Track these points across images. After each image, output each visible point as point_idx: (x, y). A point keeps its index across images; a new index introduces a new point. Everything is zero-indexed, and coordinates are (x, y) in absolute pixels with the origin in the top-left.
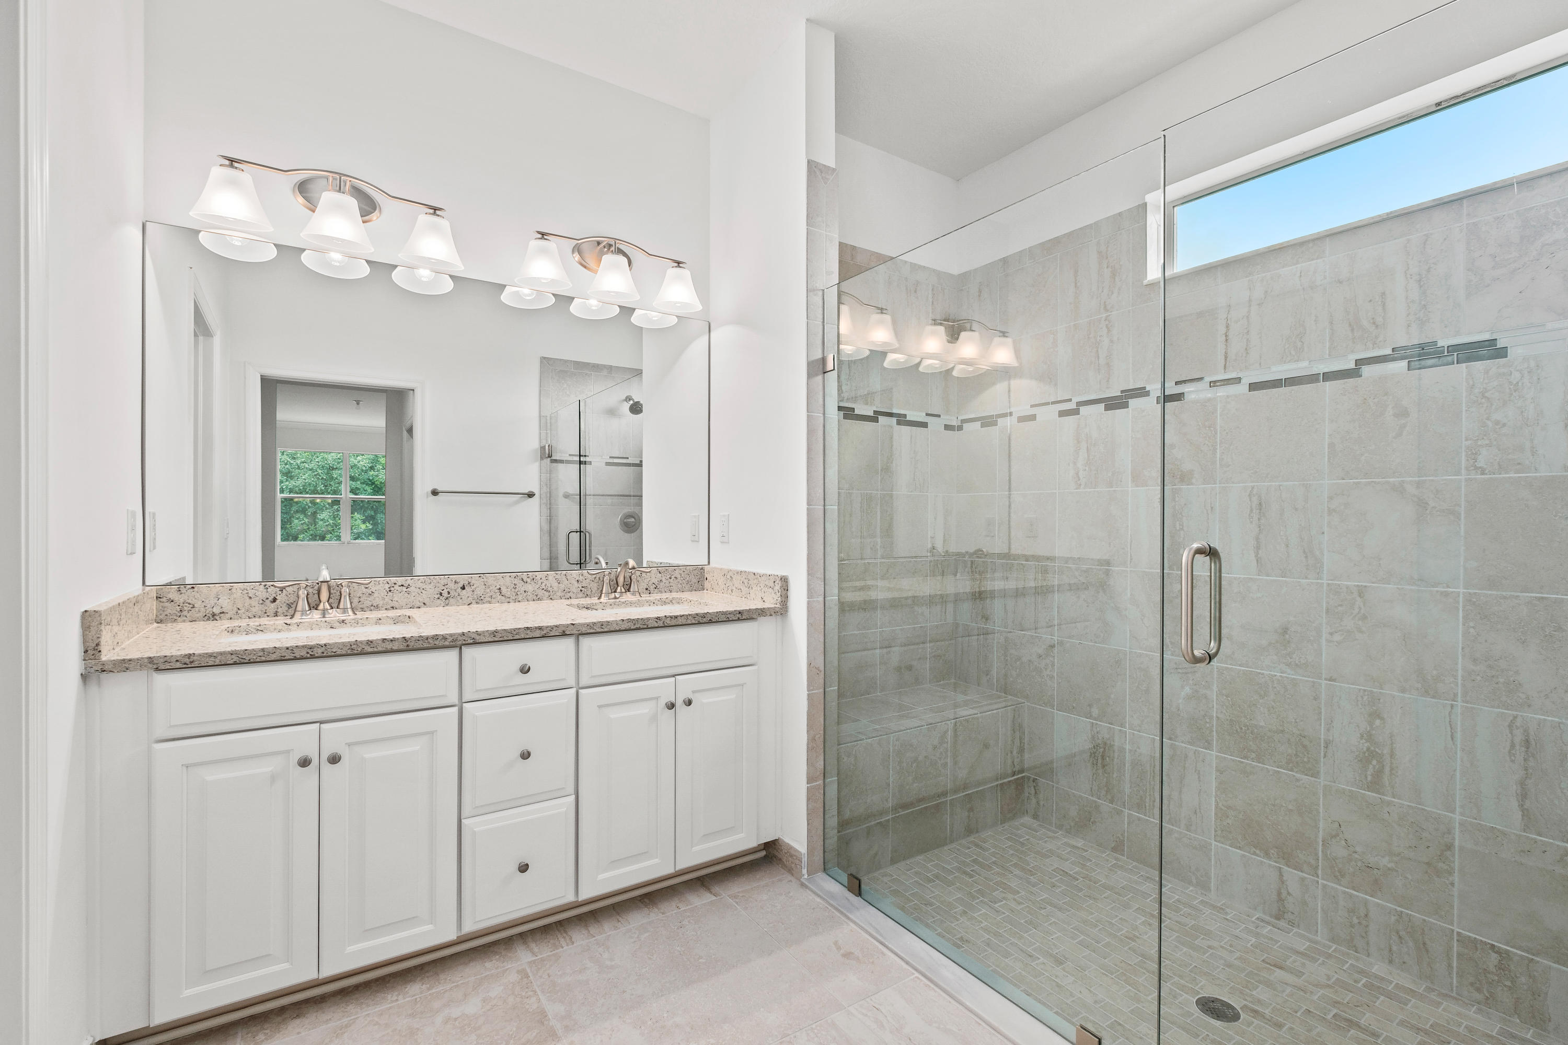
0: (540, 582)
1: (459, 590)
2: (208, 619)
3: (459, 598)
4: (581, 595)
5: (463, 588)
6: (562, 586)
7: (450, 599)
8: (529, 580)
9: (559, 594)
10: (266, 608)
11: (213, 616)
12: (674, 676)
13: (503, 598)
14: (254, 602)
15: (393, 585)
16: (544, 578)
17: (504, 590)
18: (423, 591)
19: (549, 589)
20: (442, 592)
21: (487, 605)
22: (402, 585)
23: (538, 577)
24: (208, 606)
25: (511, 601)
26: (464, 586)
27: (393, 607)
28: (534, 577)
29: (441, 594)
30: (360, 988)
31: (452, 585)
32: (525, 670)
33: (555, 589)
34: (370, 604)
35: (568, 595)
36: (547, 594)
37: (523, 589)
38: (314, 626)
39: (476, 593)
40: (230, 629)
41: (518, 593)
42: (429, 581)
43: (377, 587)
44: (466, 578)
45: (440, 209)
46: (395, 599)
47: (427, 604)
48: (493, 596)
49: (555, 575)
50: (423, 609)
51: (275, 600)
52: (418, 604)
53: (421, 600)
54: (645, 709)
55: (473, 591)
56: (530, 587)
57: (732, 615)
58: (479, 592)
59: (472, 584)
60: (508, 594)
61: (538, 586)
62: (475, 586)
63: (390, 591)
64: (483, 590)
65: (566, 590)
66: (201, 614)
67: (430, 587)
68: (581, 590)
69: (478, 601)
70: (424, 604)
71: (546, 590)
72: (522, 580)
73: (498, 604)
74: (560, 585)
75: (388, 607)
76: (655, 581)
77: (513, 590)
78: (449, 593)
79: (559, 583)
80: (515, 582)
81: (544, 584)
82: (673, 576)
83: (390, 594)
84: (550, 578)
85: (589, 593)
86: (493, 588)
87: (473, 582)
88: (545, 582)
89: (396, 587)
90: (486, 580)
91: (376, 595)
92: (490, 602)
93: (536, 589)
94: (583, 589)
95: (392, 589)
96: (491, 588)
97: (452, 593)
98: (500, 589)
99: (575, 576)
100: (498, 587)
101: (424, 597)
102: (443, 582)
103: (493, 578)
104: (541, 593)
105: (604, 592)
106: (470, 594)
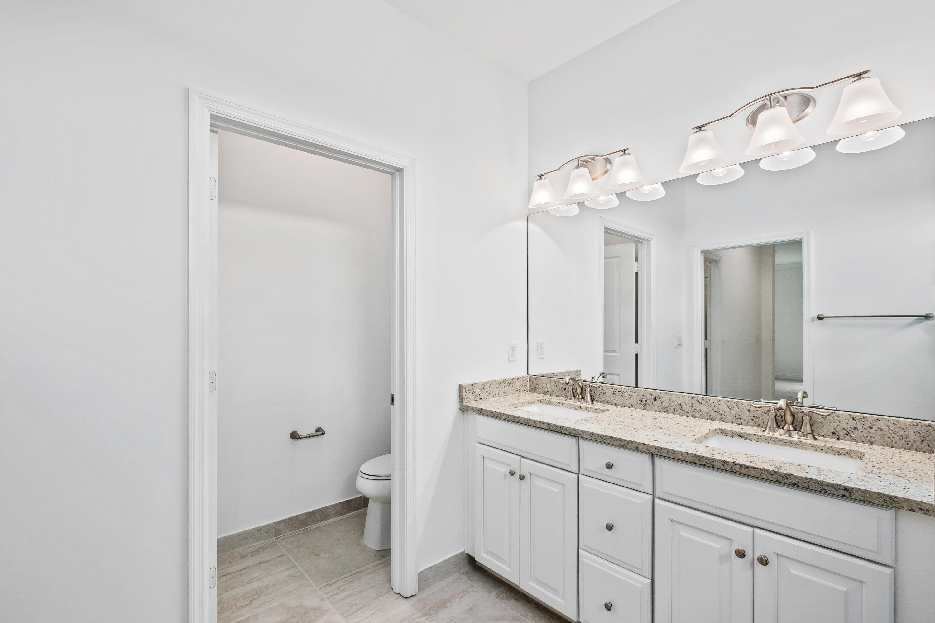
0: (713, 405)
1: (653, 400)
2: (544, 394)
3: (653, 406)
4: (752, 423)
5: (655, 399)
6: (733, 412)
7: (647, 405)
8: (703, 402)
9: (730, 418)
10: (562, 392)
11: (545, 392)
12: (753, 527)
13: (683, 412)
14: (558, 389)
15: (615, 390)
16: (716, 403)
17: (684, 406)
18: (631, 397)
19: (721, 412)
20: (642, 400)
21: (672, 415)
22: (620, 391)
23: (712, 401)
24: (544, 387)
25: (689, 415)
26: (655, 398)
27: (615, 404)
28: (708, 400)
29: (641, 401)
30: (544, 610)
31: (648, 396)
32: (609, 466)
33: (727, 413)
34: (604, 400)
35: (740, 421)
36: (719, 416)
37: (698, 408)
38: (569, 406)
39: (663, 405)
40: (540, 400)
41: (695, 411)
42: (635, 391)
43: (608, 390)
44: (658, 393)
45: (626, 150)
46: (616, 399)
47: (634, 406)
48: (676, 409)
49: (727, 402)
50: (631, 409)
51: (565, 389)
52: (629, 405)
53: (630, 402)
54: (716, 544)
55: (662, 403)
56: (704, 408)
57: (831, 489)
58: (666, 404)
59: (661, 398)
60: (687, 410)
61: (711, 408)
62: (663, 399)
63: (614, 393)
64: (669, 404)
65: (737, 416)
66: (541, 391)
67: (635, 395)
68: (752, 420)
69: (665, 411)
70: (632, 405)
71: (719, 413)
72: (698, 401)
73: (679, 416)
74: (731, 411)
75: (613, 403)
76: (848, 427)
77: (691, 407)
78: (646, 401)
79: (730, 409)
80: (692, 402)
81: (716, 408)
82: (874, 427)
83: (614, 395)
84: (722, 403)
85: (761, 423)
86: (675, 403)
87: (661, 396)
88: (718, 406)
89: (617, 392)
90: (670, 396)
91: (607, 394)
92: (673, 413)
93: (709, 410)
94: (754, 418)
95: (615, 392)
96: (674, 403)
97: (649, 402)
98: (680, 405)
99: (746, 405)
100: (679, 403)
101: (631, 401)
102: (643, 393)
103: (675, 396)
104: (714, 414)
105: (768, 426)
106: (660, 404)
